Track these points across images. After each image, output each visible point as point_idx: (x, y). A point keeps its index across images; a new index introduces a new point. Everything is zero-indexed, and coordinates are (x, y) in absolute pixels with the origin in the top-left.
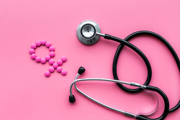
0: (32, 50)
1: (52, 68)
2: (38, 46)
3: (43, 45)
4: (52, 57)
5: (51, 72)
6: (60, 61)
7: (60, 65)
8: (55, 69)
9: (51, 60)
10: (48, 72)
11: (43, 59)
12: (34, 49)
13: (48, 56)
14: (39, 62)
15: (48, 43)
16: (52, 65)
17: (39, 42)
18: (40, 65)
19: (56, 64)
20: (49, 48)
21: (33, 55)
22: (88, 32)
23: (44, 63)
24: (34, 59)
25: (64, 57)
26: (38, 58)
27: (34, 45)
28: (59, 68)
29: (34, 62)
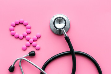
0: (12, 27)
1: (28, 43)
2: (17, 24)
3: (21, 23)
4: (29, 33)
5: (28, 46)
6: (35, 37)
7: (35, 41)
8: (31, 44)
9: (28, 36)
10: (25, 46)
11: (21, 36)
12: (14, 27)
13: (25, 33)
14: (17, 38)
15: (25, 22)
16: (28, 40)
17: (18, 21)
18: (18, 40)
19: (31, 40)
20: (26, 26)
21: (13, 32)
22: (60, 24)
23: (21, 39)
24: (13, 35)
25: (38, 34)
26: (16, 34)
27: (14, 23)
28: (34, 43)
29: (13, 38)
